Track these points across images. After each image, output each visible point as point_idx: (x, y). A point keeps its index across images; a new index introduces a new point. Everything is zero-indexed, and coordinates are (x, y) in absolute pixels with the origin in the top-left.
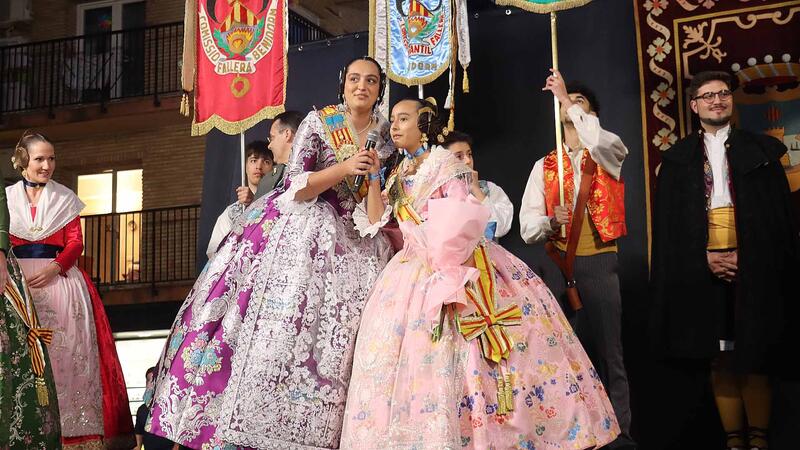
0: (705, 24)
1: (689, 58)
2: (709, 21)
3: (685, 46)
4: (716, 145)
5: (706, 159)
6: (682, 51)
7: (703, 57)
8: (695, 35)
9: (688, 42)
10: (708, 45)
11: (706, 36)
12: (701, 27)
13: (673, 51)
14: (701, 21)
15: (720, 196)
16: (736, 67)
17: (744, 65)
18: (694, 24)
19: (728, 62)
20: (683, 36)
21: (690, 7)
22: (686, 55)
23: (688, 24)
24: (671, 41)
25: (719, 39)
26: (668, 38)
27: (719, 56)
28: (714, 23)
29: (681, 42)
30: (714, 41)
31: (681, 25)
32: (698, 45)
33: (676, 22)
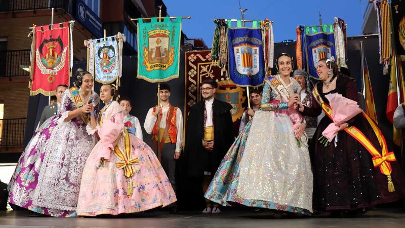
0: (208, 66)
1: (202, 77)
2: (209, 65)
3: (201, 72)
4: (209, 105)
5: (205, 109)
6: (200, 74)
7: (206, 76)
8: (205, 69)
9: (202, 71)
10: (208, 73)
11: (208, 70)
12: (207, 67)
13: (197, 74)
14: (207, 65)
15: (209, 123)
16: (217, 80)
17: (220, 80)
18: (204, 65)
19: (215, 79)
20: (201, 69)
21: (203, 60)
22: (201, 76)
23: (203, 65)
24: (197, 70)
25: (212, 71)
26: (195, 69)
27: (212, 77)
28: (211, 66)
29: (200, 71)
30: (211, 72)
31: (200, 65)
32: (205, 72)
33: (199, 64)
